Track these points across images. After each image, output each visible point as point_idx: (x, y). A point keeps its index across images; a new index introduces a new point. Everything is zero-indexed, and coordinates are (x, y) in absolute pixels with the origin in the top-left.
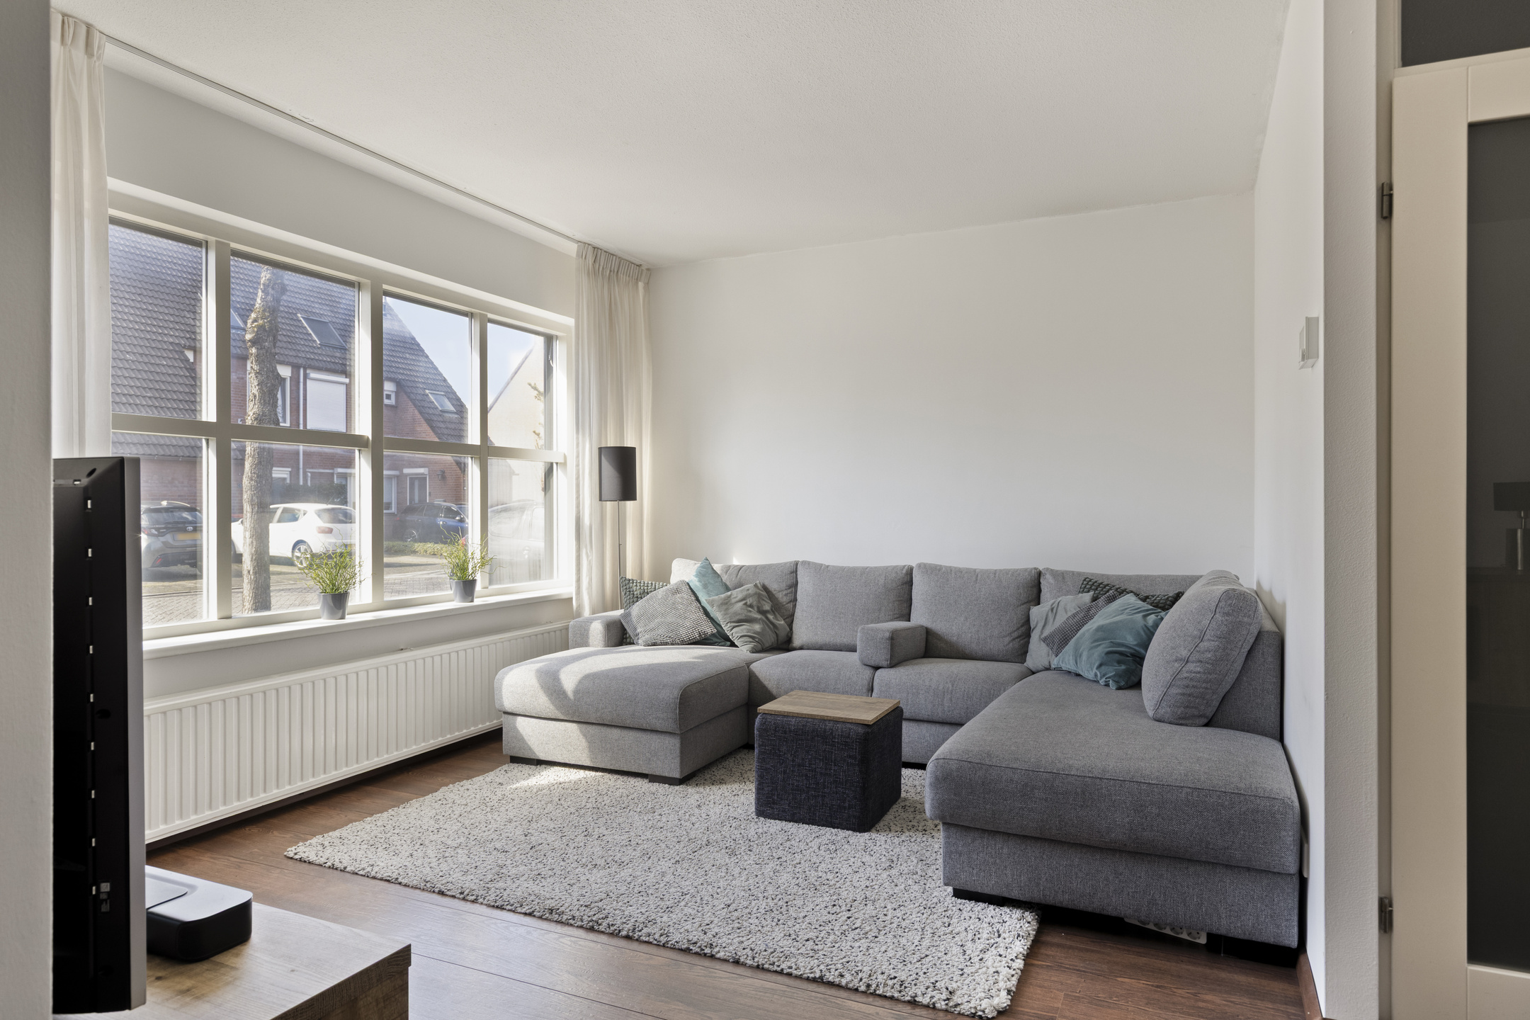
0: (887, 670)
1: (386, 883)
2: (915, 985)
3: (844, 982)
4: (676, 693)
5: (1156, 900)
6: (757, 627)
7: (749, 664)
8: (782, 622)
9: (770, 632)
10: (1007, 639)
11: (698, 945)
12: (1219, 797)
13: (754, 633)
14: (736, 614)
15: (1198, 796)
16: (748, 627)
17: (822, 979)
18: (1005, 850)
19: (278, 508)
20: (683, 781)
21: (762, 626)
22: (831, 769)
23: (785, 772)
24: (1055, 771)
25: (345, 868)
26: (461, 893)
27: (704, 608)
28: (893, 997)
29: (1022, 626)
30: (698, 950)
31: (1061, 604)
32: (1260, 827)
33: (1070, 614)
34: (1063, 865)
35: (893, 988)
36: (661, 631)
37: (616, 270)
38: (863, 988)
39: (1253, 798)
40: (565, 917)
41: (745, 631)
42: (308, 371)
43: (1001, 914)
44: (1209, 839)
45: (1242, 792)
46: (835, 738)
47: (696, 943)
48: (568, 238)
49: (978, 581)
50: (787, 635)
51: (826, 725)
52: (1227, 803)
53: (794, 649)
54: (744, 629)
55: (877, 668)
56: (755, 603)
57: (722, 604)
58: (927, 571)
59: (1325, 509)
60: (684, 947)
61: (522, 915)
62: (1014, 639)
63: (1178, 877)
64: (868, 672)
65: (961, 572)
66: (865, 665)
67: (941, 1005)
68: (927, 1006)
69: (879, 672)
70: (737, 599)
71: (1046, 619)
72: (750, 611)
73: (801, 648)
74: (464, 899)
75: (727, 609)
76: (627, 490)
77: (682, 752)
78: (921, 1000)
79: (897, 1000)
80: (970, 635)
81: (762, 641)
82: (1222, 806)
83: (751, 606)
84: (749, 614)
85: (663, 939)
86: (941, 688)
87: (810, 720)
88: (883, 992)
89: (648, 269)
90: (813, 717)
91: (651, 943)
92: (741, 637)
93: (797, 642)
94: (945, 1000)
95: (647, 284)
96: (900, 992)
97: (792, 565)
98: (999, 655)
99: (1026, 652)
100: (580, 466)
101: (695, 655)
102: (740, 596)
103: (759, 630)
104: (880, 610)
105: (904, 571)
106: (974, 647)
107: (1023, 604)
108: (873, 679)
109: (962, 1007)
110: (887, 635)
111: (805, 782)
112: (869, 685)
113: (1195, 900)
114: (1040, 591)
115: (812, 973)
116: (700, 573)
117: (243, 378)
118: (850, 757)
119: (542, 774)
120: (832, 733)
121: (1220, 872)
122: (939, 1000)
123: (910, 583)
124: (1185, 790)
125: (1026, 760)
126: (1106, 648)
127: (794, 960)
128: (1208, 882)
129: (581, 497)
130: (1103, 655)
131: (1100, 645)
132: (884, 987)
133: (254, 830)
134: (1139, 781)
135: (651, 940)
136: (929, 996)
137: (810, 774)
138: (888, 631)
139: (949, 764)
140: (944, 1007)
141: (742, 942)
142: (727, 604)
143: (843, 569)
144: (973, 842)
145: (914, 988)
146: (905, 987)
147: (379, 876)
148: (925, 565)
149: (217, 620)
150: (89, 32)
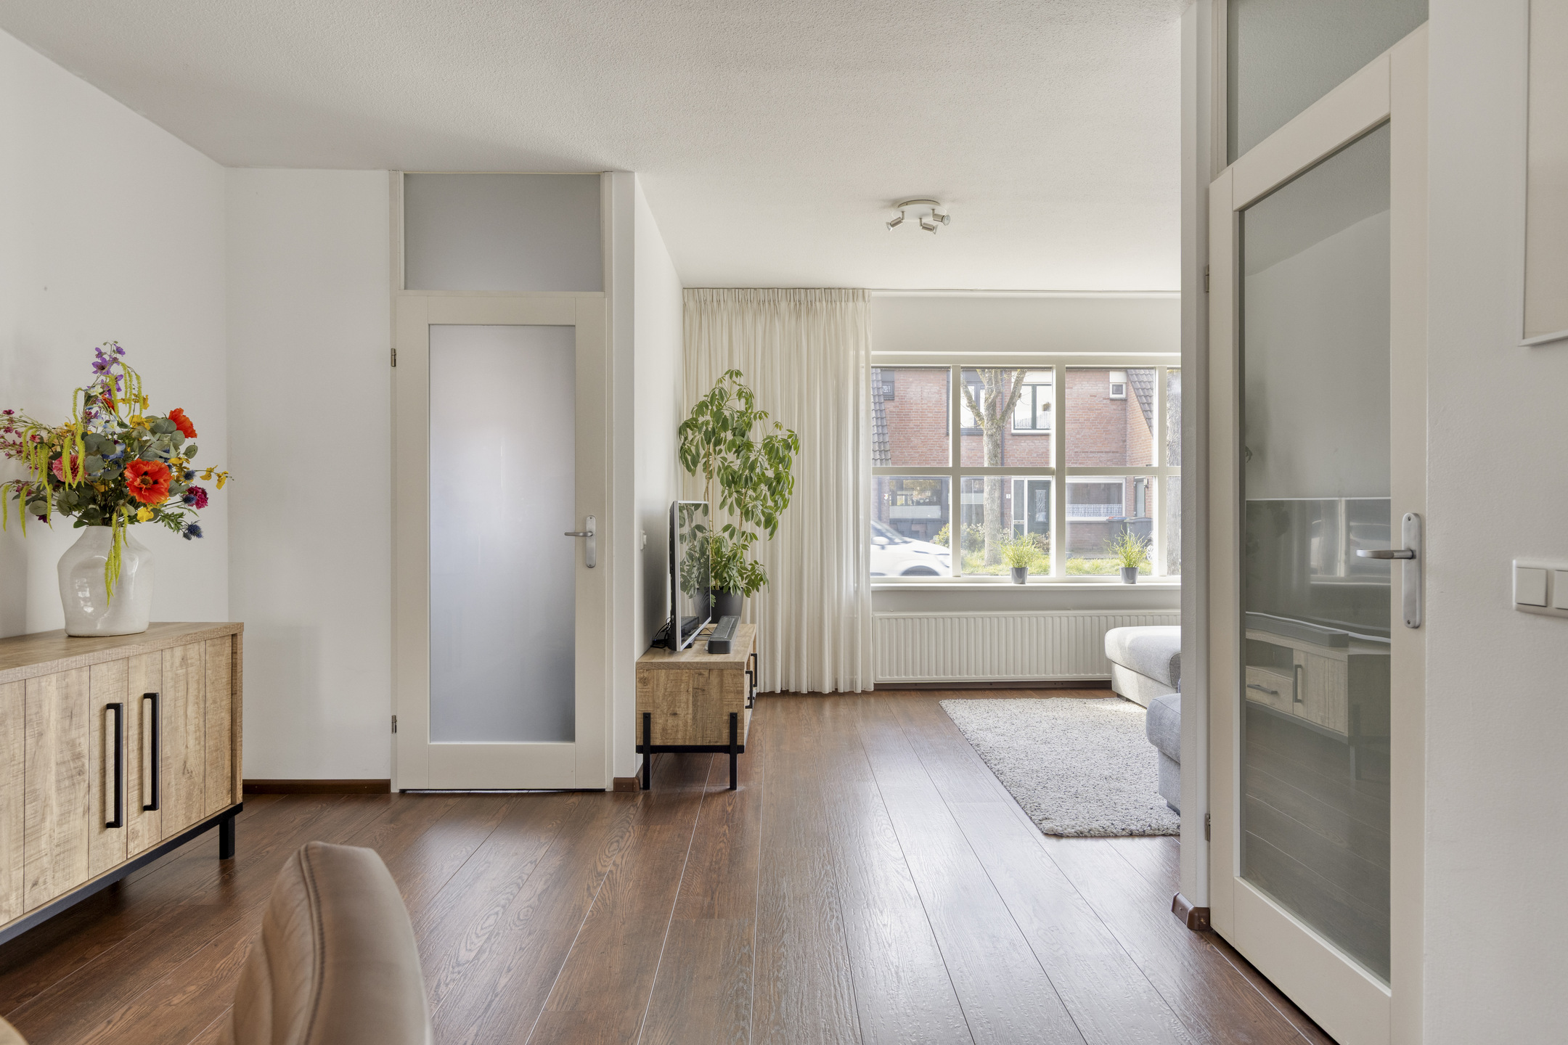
149: (952, 576)
150: (863, 291)
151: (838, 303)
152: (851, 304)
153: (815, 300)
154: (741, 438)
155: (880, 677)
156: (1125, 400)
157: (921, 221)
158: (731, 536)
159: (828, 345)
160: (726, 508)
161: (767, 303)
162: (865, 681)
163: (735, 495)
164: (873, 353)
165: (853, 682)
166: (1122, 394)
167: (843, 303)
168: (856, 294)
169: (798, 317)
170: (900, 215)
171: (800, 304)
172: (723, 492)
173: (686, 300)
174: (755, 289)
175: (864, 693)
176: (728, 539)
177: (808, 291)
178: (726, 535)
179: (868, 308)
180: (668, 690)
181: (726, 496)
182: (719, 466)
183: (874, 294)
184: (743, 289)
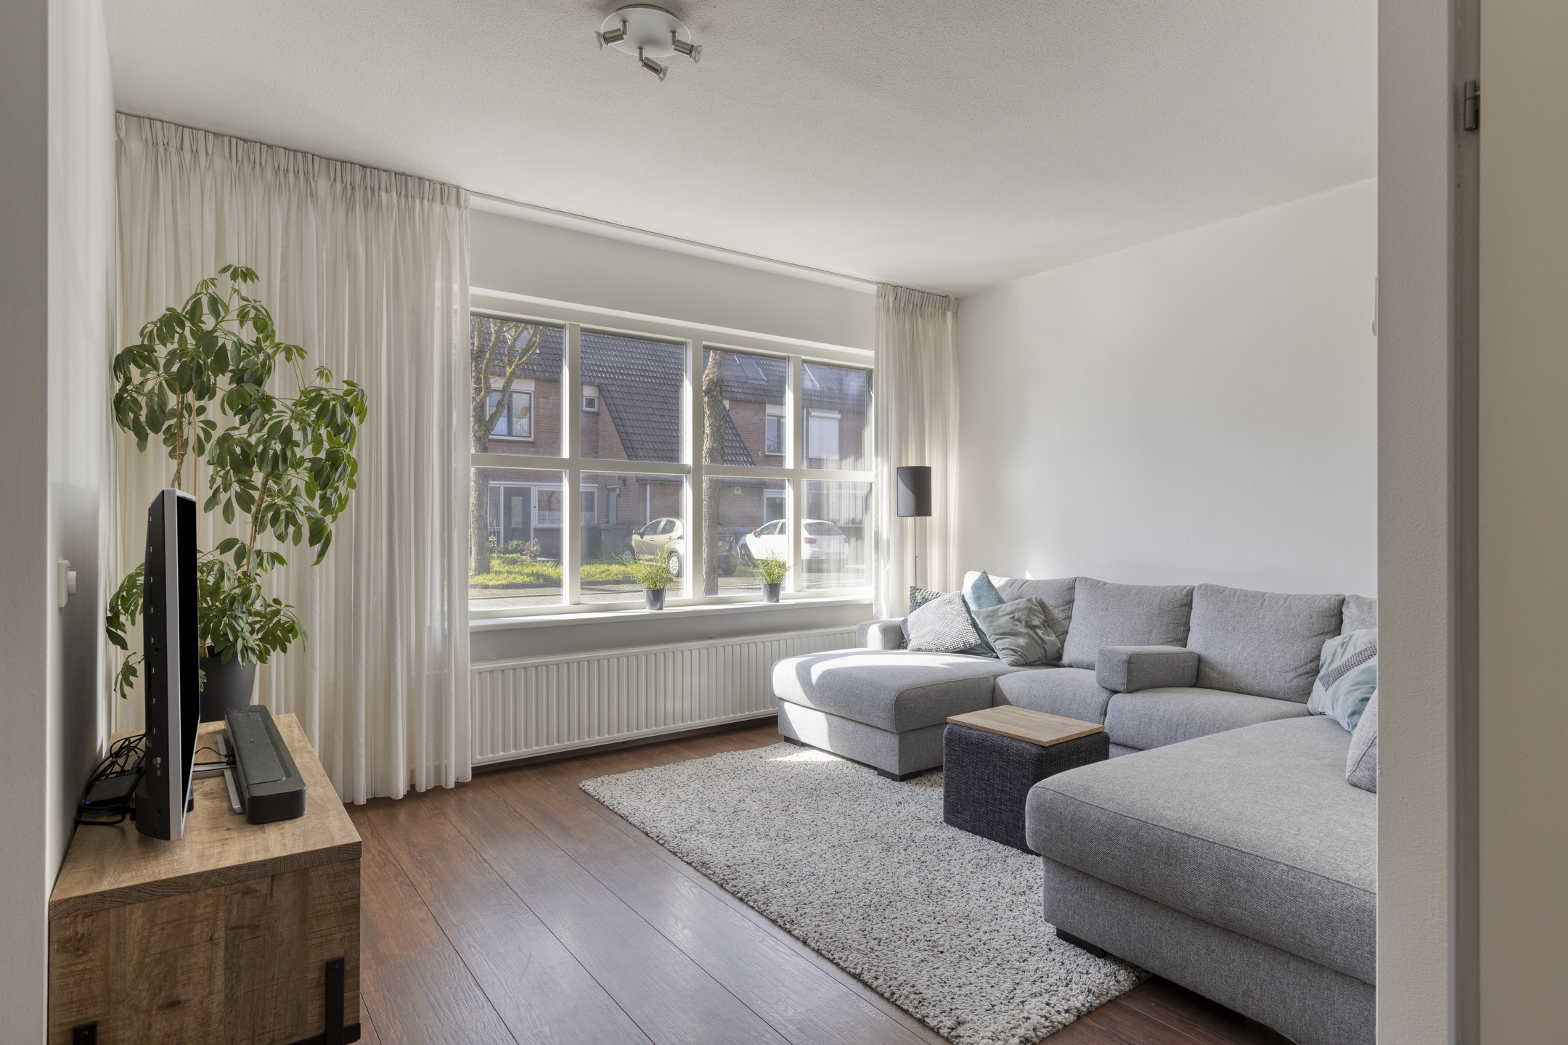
0: (1124, 695)
1: (620, 818)
2: (934, 1006)
3: (875, 984)
4: (894, 695)
5: (1251, 992)
6: (1022, 641)
7: (996, 676)
8: (1053, 638)
9: (1037, 647)
10: (1291, 675)
11: (784, 919)
12: (1319, 883)
13: (1017, 647)
14: (1000, 626)
15: (1294, 877)
16: (1012, 641)
17: (860, 977)
18: (1097, 897)
19: (778, 523)
20: (904, 778)
21: (1027, 640)
22: (1006, 787)
23: (967, 783)
24: (1143, 819)
25: (604, 802)
26: (657, 837)
27: (973, 620)
28: (908, 1010)
29: (1311, 661)
30: (782, 923)
31: (1353, 638)
32: (1365, 931)
33: (1358, 650)
34: (1153, 926)
35: (911, 1002)
36: (928, 638)
37: (919, 305)
38: (887, 995)
39: (1362, 892)
40: (709, 872)
41: (1007, 644)
42: (810, 410)
43: (1090, 966)
44: (1304, 932)
45: (1350, 883)
46: (1010, 755)
47: (783, 917)
48: (866, 281)
49: (1264, 607)
50: (1058, 651)
51: (1003, 742)
52: (1327, 892)
53: (1064, 666)
54: (1008, 641)
55: (1115, 692)
56: (1023, 618)
57: (987, 616)
58: (1207, 593)
59: (1379, 526)
60: (773, 918)
61: (685, 863)
62: (1300, 675)
63: (1276, 971)
64: (1104, 695)
65: (1247, 596)
66: (1103, 687)
67: (944, 1031)
68: (932, 1029)
69: (1115, 697)
70: (1005, 612)
71: (1334, 654)
72: (1016, 625)
73: (1070, 666)
74: (657, 842)
75: (992, 622)
76: (921, 505)
77: (900, 751)
78: (929, 1022)
79: (911, 1015)
80: (1246, 667)
81: (1025, 655)
82: (1321, 895)
83: (1019, 620)
84: (1015, 628)
85: (763, 907)
86: (1175, 719)
87: (990, 735)
88: (902, 1004)
89: (957, 299)
90: (993, 732)
91: (754, 908)
92: (1003, 649)
93: (1065, 660)
94: (949, 1028)
95: (956, 314)
96: (916, 1008)
97: (1071, 581)
98: (1279, 692)
99: (1309, 694)
100: (879, 486)
101: (947, 662)
102: (1009, 610)
103: (1023, 644)
104: (1151, 632)
105: (1184, 592)
106: (1251, 681)
107: (1316, 636)
108: (1107, 703)
109: (961, 1039)
110: (1124, 658)
111: (984, 796)
112: (1102, 708)
113: (1297, 1004)
114: (1341, 622)
115: (855, 968)
116: (976, 586)
117: (762, 419)
118: (1024, 776)
119: (800, 754)
120: (1007, 750)
121: (1327, 977)
122: (945, 1026)
123: (1189, 605)
124: (1281, 867)
125: (1120, 802)
126: (1363, 693)
127: (847, 953)
128: (1311, 986)
129: (880, 513)
130: (1357, 701)
131: (1358, 689)
132: (905, 999)
133: (577, 764)
134: (1231, 846)
135: (755, 906)
136: (939, 1019)
137: (989, 788)
138: (1126, 654)
139: (1044, 793)
140: (946, 1035)
141: (819, 926)
142: (993, 616)
143: (1119, 587)
144: (1068, 881)
145: (930, 1007)
146: (923, 1005)
147: (619, 812)
148: (1207, 586)
149: (568, 605)
150: (458, 192)
151: (417, 201)
152: (437, 207)
153: (379, 189)
154: (257, 387)
155: (478, 757)
156: (597, 414)
157: (641, 54)
158: (239, 559)
159: (401, 258)
160: (219, 509)
161: (291, 176)
162: (457, 769)
163: (236, 487)
164: (473, 290)
165: (438, 771)
166: (594, 407)
167: (426, 202)
168: (447, 193)
169: (350, 208)
170: (620, 26)
171: (353, 188)
172: (213, 481)
173: (122, 135)
174: (270, 146)
175: (459, 785)
176: (234, 567)
177: (368, 170)
178: (229, 557)
179: (464, 217)
180: (152, 951)
181: (218, 489)
182: (199, 437)
183: (474, 201)
184: (246, 141)
